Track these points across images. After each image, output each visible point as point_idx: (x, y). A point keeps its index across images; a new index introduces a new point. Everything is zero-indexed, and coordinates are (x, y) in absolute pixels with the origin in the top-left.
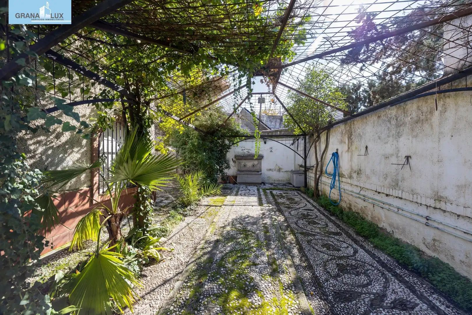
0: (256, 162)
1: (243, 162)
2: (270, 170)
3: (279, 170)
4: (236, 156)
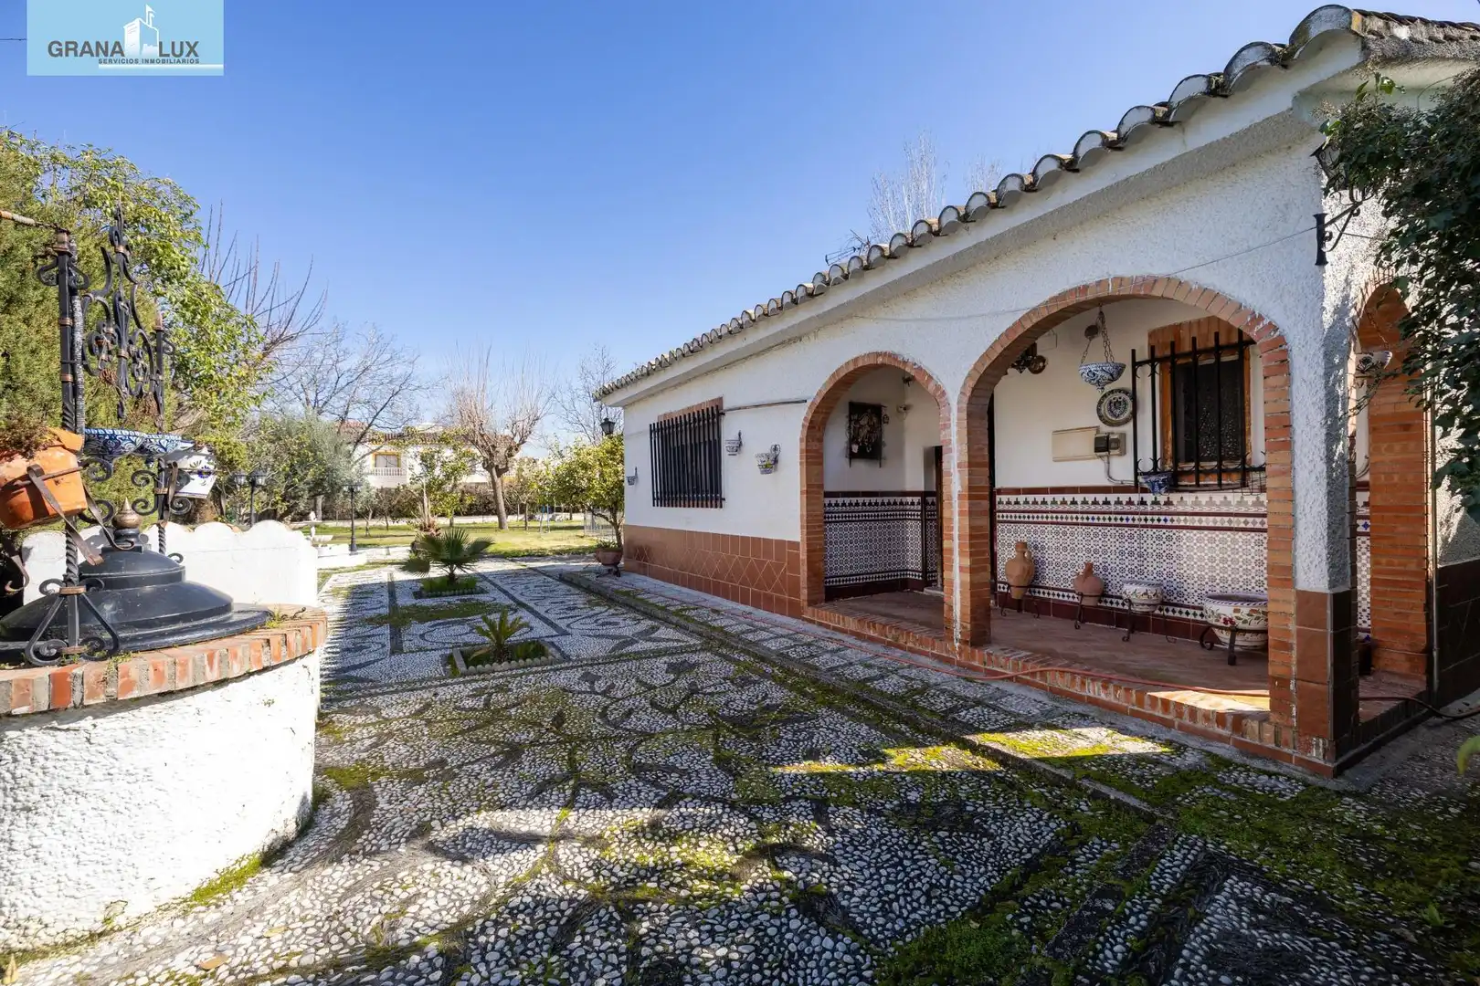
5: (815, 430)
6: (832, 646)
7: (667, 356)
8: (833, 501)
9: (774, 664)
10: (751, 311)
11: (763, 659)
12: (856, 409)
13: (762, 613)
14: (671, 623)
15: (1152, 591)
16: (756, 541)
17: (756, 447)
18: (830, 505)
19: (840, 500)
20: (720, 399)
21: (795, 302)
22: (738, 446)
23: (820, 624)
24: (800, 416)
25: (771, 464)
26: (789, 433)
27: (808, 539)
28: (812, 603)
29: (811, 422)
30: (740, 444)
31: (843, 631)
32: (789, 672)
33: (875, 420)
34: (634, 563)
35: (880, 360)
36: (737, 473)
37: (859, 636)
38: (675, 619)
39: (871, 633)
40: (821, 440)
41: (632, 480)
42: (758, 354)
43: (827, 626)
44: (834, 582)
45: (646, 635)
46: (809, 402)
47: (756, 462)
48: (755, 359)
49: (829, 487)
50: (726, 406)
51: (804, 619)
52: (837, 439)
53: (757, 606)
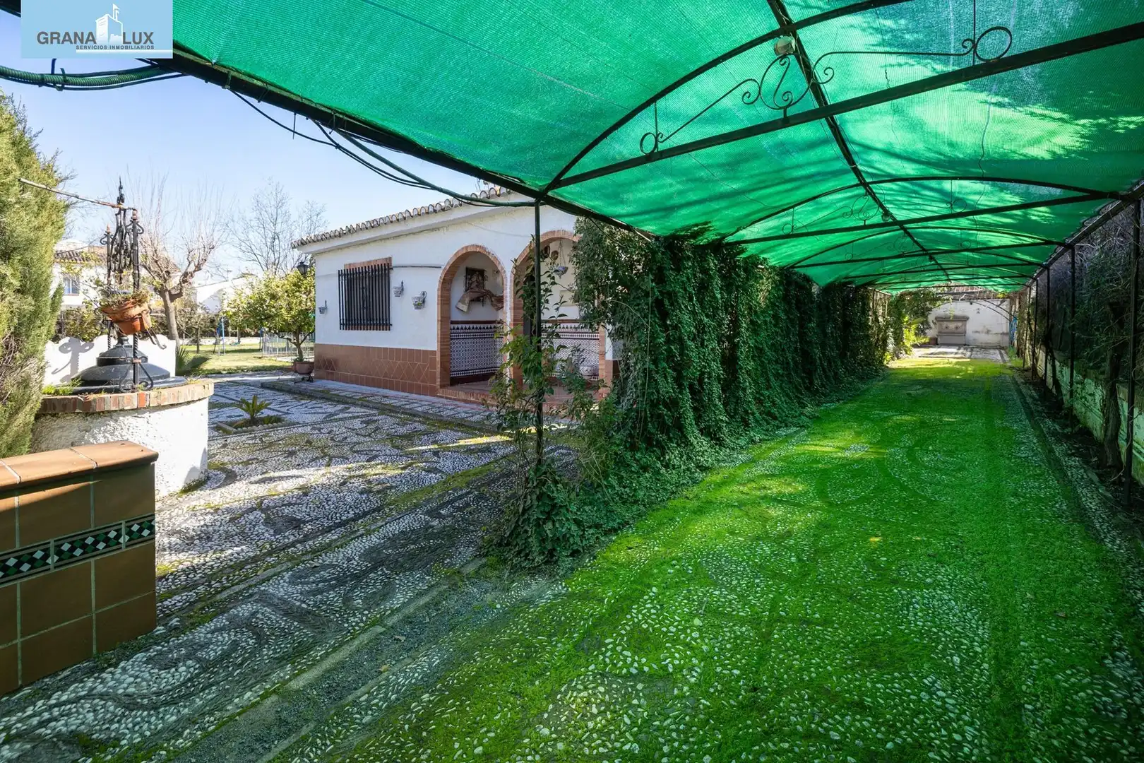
0: (960, 324)
1: (945, 324)
2: (977, 332)
3: (988, 332)
4: (936, 318)
5: (446, 283)
6: (450, 407)
7: (355, 226)
8: (456, 326)
9: (420, 417)
10: (411, 211)
11: (414, 416)
12: (470, 272)
13: (414, 396)
14: (358, 405)
15: (590, 368)
16: (411, 351)
17: (413, 292)
18: (454, 328)
19: (460, 326)
20: (390, 259)
21: (435, 211)
22: (401, 291)
23: (447, 398)
24: (438, 275)
25: (421, 303)
26: (431, 284)
27: (441, 349)
28: (442, 386)
29: (444, 279)
30: (403, 289)
31: (459, 400)
32: (428, 419)
33: (480, 278)
34: (322, 372)
35: (478, 250)
36: (400, 309)
37: (466, 401)
38: (360, 402)
39: (472, 399)
40: (449, 290)
41: (323, 310)
42: (414, 234)
43: (450, 399)
44: (455, 375)
45: (342, 411)
46: (443, 268)
47: (411, 303)
48: (412, 236)
49: (454, 319)
50: (394, 263)
51: (438, 396)
52: (459, 289)
53: (411, 392)
